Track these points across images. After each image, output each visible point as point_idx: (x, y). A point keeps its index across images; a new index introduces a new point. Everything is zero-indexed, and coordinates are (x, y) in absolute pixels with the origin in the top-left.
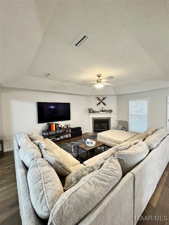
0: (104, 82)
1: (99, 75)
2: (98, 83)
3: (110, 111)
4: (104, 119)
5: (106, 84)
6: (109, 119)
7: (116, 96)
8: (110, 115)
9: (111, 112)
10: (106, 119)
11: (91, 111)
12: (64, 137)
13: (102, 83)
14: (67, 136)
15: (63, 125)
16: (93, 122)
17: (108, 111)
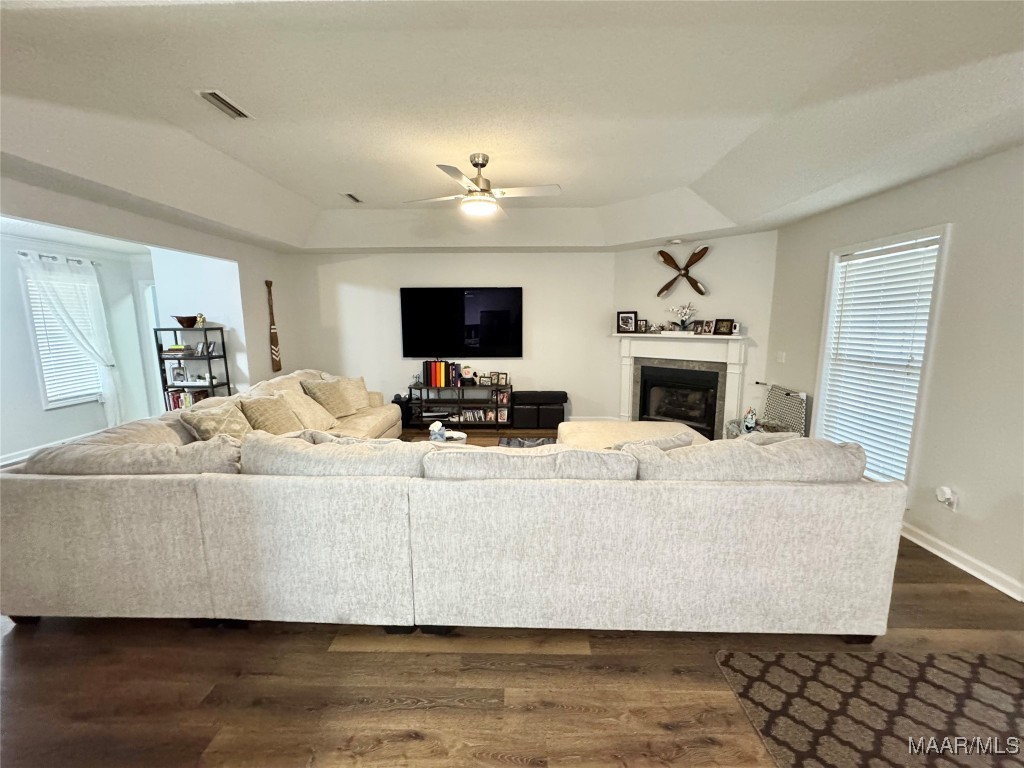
3: (724, 327)
4: (691, 367)
6: (721, 373)
7: (776, 232)
8: (720, 347)
9: (730, 333)
10: (703, 369)
11: (629, 324)
12: (480, 418)
14: (491, 415)
15: (479, 374)
16: (639, 380)
17: (713, 325)
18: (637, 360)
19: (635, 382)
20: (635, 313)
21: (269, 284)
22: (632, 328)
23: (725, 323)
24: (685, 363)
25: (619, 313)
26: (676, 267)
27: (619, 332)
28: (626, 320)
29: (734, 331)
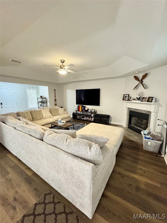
0: (68, 69)
1: (62, 61)
2: (61, 69)
4: (141, 112)
5: (69, 71)
6: (149, 115)
10: (145, 113)
11: (127, 98)
12: (88, 119)
13: (65, 70)
15: (89, 109)
16: (129, 114)
17: (147, 99)
18: (128, 108)
19: (128, 115)
20: (129, 95)
21: (55, 90)
22: (127, 99)
23: (151, 98)
24: (140, 111)
25: (124, 95)
26: (139, 81)
27: (123, 100)
28: (125, 97)
29: (153, 101)
